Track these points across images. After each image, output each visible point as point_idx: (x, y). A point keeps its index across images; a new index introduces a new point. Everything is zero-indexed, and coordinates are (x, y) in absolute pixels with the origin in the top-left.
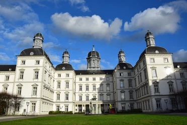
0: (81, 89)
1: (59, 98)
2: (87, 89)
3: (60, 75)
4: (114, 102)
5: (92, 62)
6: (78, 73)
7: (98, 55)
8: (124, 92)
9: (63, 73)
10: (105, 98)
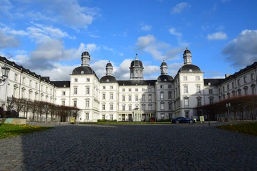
0: (124, 100)
1: (104, 108)
2: (130, 99)
3: (104, 87)
4: (155, 112)
5: (135, 72)
6: (121, 83)
7: (141, 64)
8: (164, 103)
9: (108, 86)
10: (147, 108)
